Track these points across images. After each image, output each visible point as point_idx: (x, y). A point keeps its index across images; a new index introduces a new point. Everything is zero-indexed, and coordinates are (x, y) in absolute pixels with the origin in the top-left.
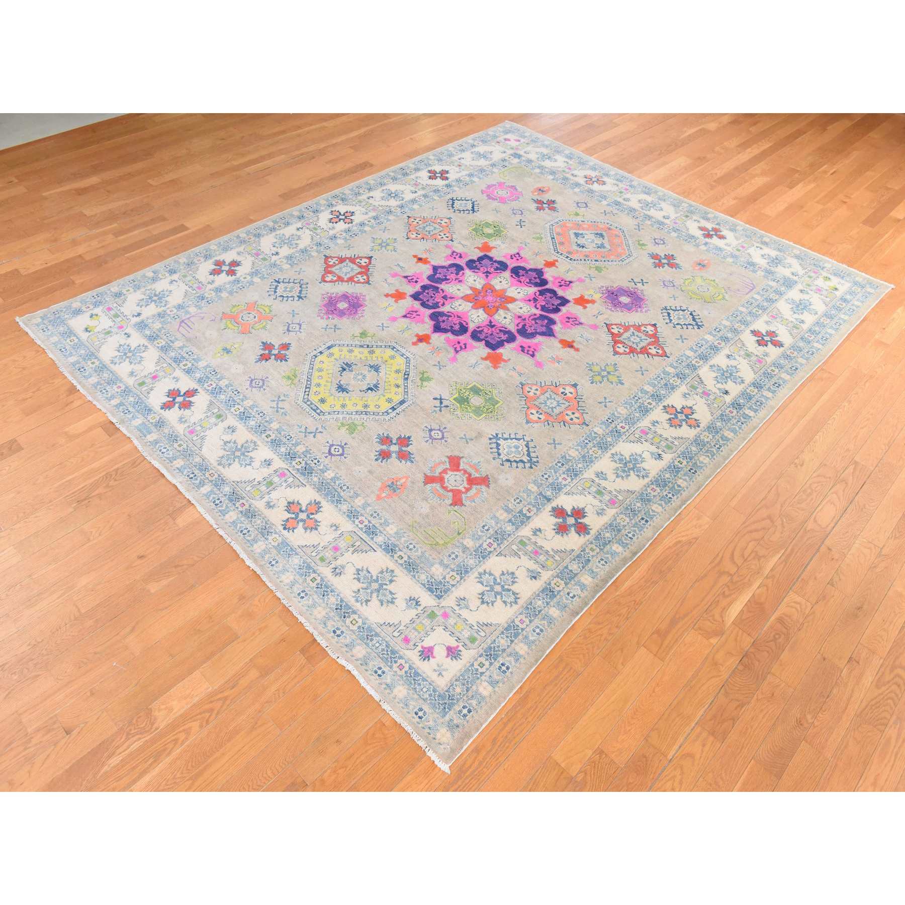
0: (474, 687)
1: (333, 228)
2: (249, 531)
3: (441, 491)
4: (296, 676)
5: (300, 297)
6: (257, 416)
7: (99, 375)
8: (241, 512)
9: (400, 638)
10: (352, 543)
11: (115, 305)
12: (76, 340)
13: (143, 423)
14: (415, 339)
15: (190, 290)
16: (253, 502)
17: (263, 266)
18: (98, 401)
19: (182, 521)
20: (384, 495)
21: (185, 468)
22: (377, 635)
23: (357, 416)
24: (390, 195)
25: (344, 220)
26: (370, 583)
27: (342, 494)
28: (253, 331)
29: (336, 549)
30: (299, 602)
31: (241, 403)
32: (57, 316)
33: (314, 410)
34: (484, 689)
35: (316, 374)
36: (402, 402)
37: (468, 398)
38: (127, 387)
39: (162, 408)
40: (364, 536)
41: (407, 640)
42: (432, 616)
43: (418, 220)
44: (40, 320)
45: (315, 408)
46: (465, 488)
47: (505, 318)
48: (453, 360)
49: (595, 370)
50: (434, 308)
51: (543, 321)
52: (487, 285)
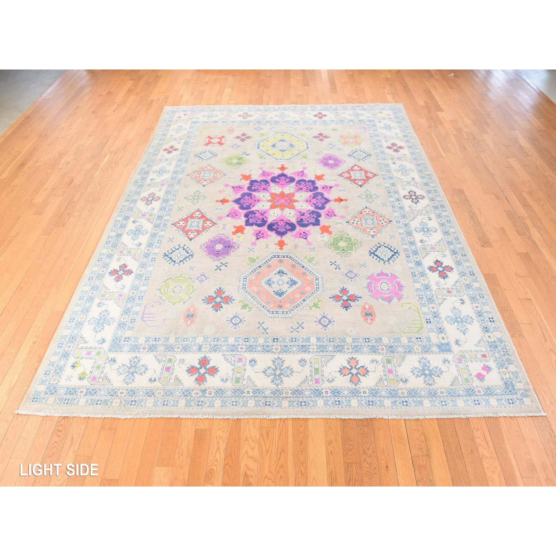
14: (285, 166)
23: (266, 138)
33: (281, 132)
37: (239, 160)
43: (384, 223)
47: (264, 196)
48: (261, 168)
49: (202, 197)
50: (297, 182)
51: (247, 206)
52: (293, 207)
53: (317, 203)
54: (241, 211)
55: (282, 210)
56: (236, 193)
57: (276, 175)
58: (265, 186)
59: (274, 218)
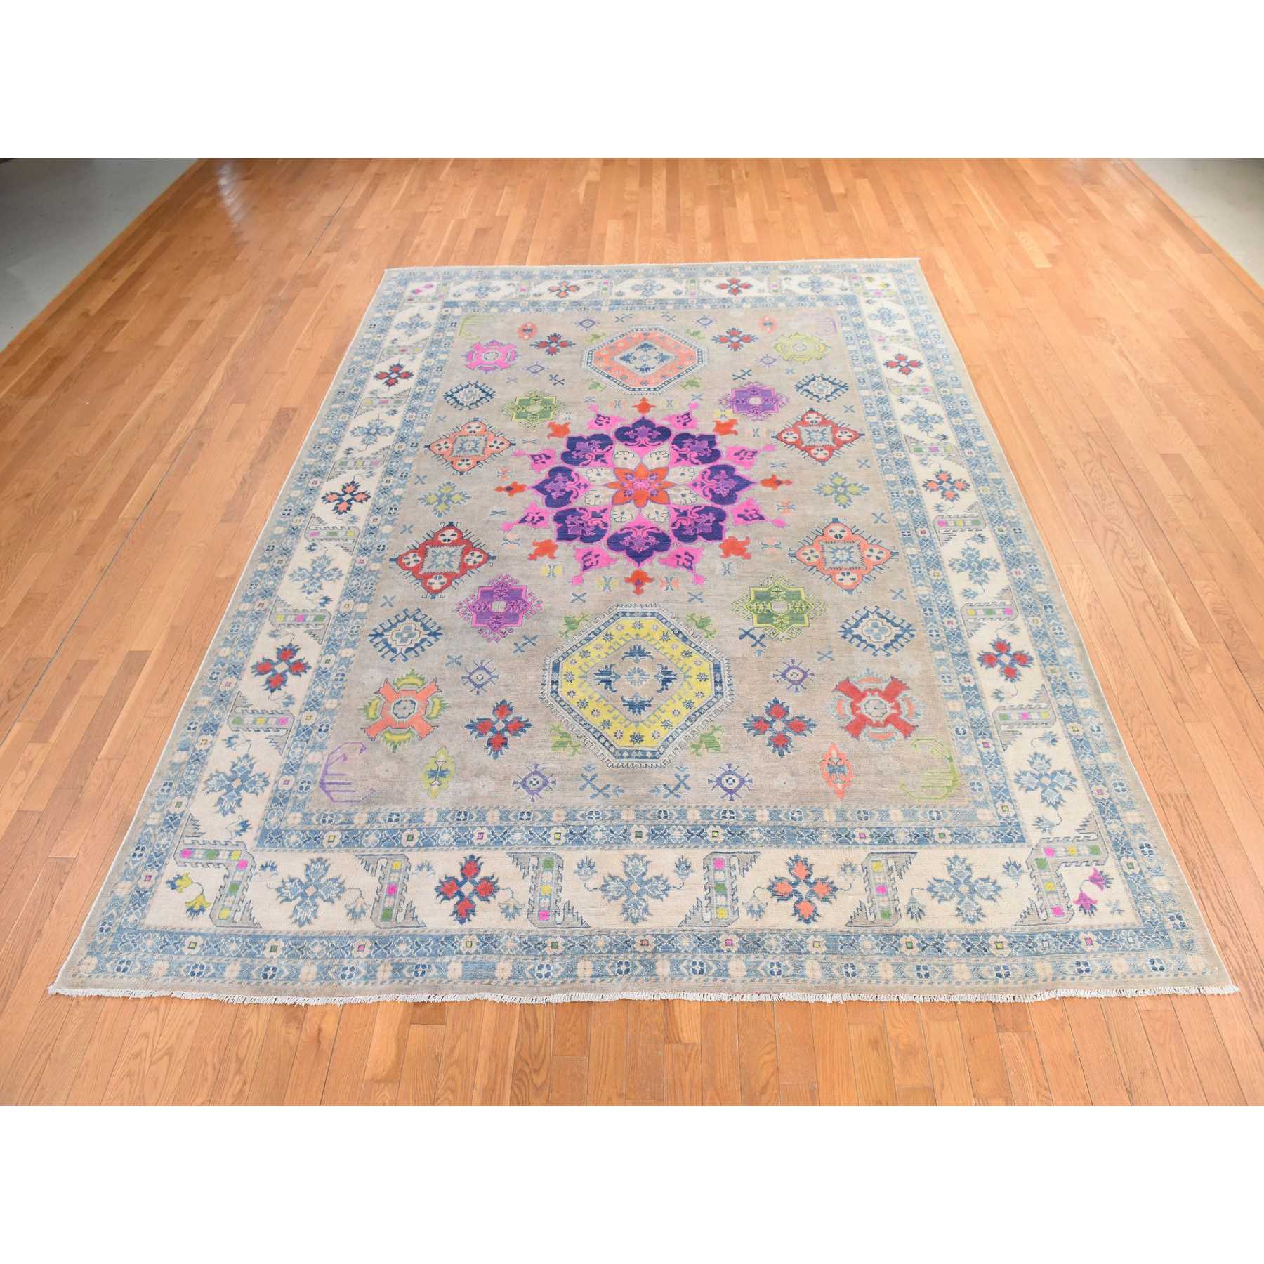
0: (1154, 893)
1: (354, 518)
2: (779, 965)
3: (878, 731)
4: (1031, 1060)
5: (434, 634)
6: (591, 822)
7: (306, 958)
8: (739, 951)
9: (1051, 915)
10: (885, 869)
11: (189, 841)
12: (200, 940)
13: (465, 963)
14: (632, 587)
15: (272, 733)
16: (733, 926)
17: (329, 629)
18: (358, 993)
19: (690, 1031)
20: (840, 786)
21: (602, 967)
22: (1032, 935)
23: (696, 724)
24: (368, 433)
25: (353, 499)
26: (957, 891)
27: (804, 825)
28: (434, 722)
29: (882, 889)
30: (932, 983)
31: (551, 824)
32: (114, 930)
33: (642, 758)
34: (1160, 885)
35: (586, 713)
36: (717, 669)
37: (768, 611)
38: (372, 938)
39: (462, 922)
40: (885, 848)
41: (1057, 911)
42: (1042, 864)
43: (442, 443)
44: (94, 960)
45: (640, 754)
46: (892, 708)
47: (683, 496)
48: (699, 580)
49: (829, 492)
50: (602, 536)
51: (719, 473)
52: (618, 471)
53: (565, 482)
54: (729, 462)
55: (641, 465)
56: (749, 503)
57: (657, 555)
58: (684, 523)
59: (657, 449)
